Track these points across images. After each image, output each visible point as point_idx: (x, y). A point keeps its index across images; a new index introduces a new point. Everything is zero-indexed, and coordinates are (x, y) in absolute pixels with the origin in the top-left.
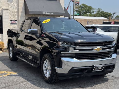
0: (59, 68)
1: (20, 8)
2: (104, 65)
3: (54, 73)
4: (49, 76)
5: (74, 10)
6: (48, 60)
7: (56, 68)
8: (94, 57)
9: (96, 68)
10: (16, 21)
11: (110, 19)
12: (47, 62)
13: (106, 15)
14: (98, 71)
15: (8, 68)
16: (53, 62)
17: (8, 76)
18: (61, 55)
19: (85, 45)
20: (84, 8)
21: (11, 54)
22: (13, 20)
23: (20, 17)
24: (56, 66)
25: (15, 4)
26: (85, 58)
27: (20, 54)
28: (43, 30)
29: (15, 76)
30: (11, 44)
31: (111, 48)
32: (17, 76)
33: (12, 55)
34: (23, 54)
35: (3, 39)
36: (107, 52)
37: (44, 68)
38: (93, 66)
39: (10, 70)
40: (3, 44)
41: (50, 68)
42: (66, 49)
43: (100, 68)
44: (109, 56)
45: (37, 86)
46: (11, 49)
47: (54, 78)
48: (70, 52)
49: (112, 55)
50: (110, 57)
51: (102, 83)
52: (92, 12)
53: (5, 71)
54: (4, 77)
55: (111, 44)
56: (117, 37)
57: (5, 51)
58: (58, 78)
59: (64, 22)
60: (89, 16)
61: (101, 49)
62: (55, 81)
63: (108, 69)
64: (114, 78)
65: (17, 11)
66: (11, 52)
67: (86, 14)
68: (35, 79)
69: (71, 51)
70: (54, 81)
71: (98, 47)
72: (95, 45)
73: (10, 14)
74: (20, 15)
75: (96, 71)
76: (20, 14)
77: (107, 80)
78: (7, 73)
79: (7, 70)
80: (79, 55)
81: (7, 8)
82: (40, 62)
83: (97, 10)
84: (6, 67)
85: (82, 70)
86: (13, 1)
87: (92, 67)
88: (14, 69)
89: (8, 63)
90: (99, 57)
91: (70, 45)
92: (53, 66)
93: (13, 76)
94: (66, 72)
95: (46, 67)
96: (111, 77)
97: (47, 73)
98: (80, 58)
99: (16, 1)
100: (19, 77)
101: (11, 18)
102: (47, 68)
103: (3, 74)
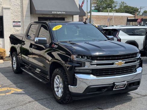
0: (73, 87)
1: (24, 6)
2: (127, 82)
3: (67, 91)
4: (61, 95)
5: (91, 6)
6: (59, 76)
7: (69, 86)
8: (115, 73)
9: (117, 86)
10: (20, 22)
11: (136, 15)
12: (58, 78)
13: (131, 10)
14: (120, 89)
15: (12, 83)
16: (66, 79)
17: (12, 95)
18: (75, 71)
19: (105, 58)
20: (103, 2)
21: (14, 65)
22: (16, 21)
23: (24, 18)
24: (69, 84)
25: (19, 2)
26: (104, 74)
27: (25, 66)
28: (53, 39)
29: (21, 94)
30: (14, 53)
31: (135, 61)
32: (23, 94)
33: (16, 66)
34: (29, 66)
35: (4, 45)
36: (131, 66)
37: (55, 86)
38: (114, 84)
39: (14, 86)
40: (5, 51)
41: (63, 86)
42: (81, 64)
43: (122, 86)
44: (133, 70)
45: (47, 108)
46: (14, 58)
47: (67, 98)
48: (86, 67)
49: (137, 69)
50: (134, 73)
51: (124, 103)
52: (113, 6)
53: (8, 87)
54: (8, 96)
55: (136, 56)
56: (144, 41)
57: (8, 60)
58: (72, 98)
59: (79, 28)
60: (110, 12)
61: (123, 63)
62: (69, 102)
63: (132, 86)
64: (139, 96)
65: (21, 11)
66: (15, 63)
67: (106, 9)
68: (45, 98)
69: (88, 66)
70: (67, 101)
71: (120, 61)
72: (116, 58)
73: (12, 13)
74: (24, 15)
75: (118, 89)
76: (25, 13)
77: (130, 99)
78: (11, 90)
79: (10, 86)
80: (97, 71)
81: (8, 6)
82: (51, 78)
83: (120, 4)
84: (9, 82)
85: (100, 89)
87: (112, 85)
88: (19, 85)
89: (11, 76)
90: (120, 72)
91: (86, 59)
92: (66, 84)
93: (18, 94)
94: (81, 91)
95: (57, 84)
96: (136, 94)
97: (58, 91)
98: (98, 74)
100: (26, 95)
101: (13, 19)
102: (59, 85)
103: (6, 92)
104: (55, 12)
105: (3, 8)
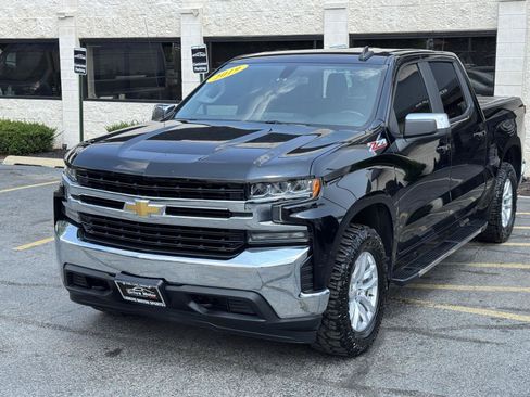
14: (147, 302)
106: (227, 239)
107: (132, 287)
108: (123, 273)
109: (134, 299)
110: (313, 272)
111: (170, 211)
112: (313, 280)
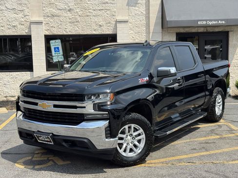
1: (150, 15)
25: (143, 9)
65: (147, 23)
73: (131, 29)
74: (151, 31)
76: (152, 28)
81: (126, 18)
86: (139, 2)
99: (144, 2)
101: (133, 37)
104: (205, 23)
105: (117, 22)
106: (76, 117)
107: (41, 137)
108: (38, 131)
109: (42, 142)
110: (110, 130)
111: (55, 106)
112: (111, 134)
